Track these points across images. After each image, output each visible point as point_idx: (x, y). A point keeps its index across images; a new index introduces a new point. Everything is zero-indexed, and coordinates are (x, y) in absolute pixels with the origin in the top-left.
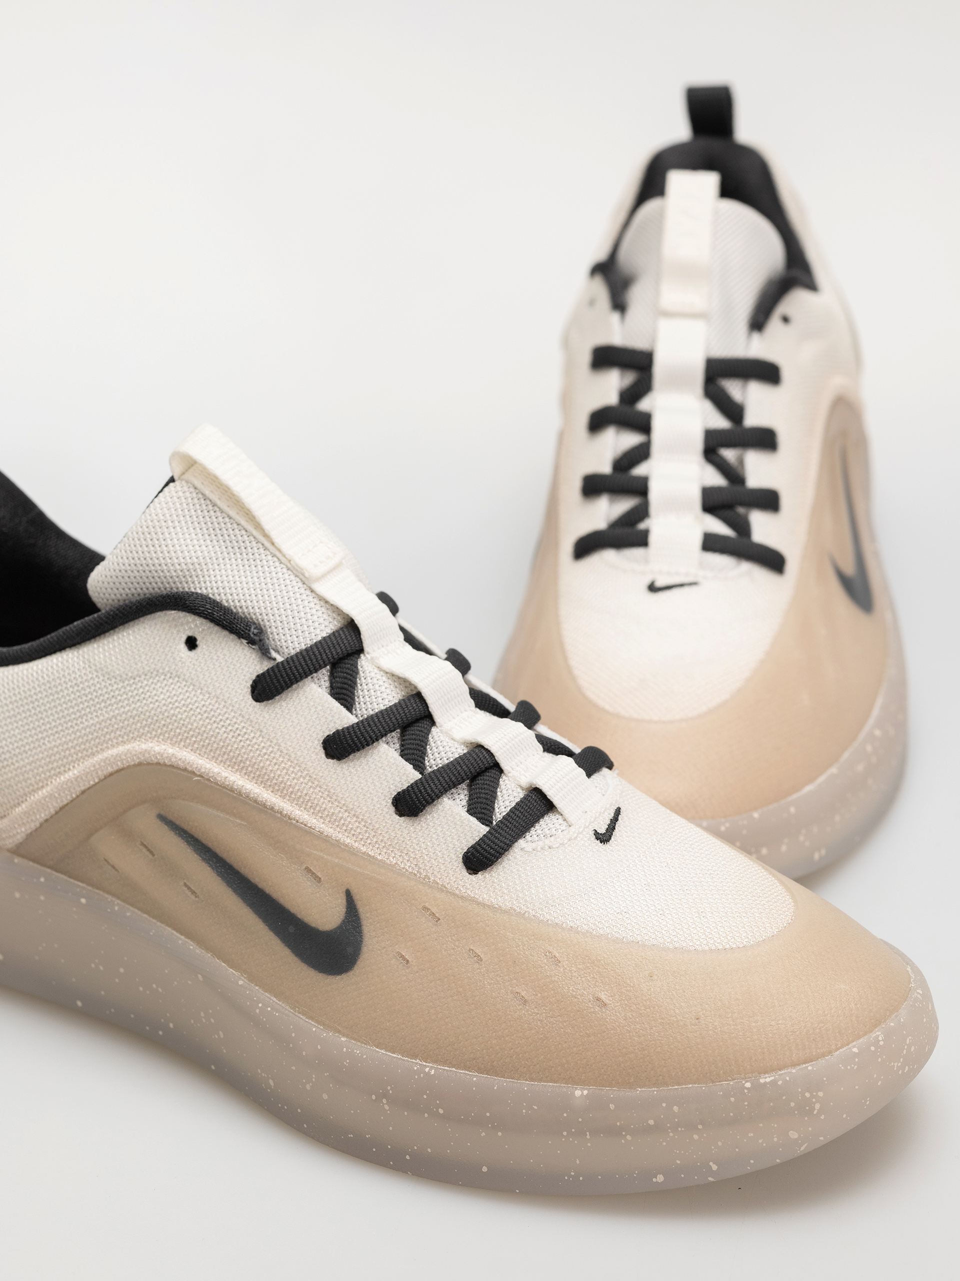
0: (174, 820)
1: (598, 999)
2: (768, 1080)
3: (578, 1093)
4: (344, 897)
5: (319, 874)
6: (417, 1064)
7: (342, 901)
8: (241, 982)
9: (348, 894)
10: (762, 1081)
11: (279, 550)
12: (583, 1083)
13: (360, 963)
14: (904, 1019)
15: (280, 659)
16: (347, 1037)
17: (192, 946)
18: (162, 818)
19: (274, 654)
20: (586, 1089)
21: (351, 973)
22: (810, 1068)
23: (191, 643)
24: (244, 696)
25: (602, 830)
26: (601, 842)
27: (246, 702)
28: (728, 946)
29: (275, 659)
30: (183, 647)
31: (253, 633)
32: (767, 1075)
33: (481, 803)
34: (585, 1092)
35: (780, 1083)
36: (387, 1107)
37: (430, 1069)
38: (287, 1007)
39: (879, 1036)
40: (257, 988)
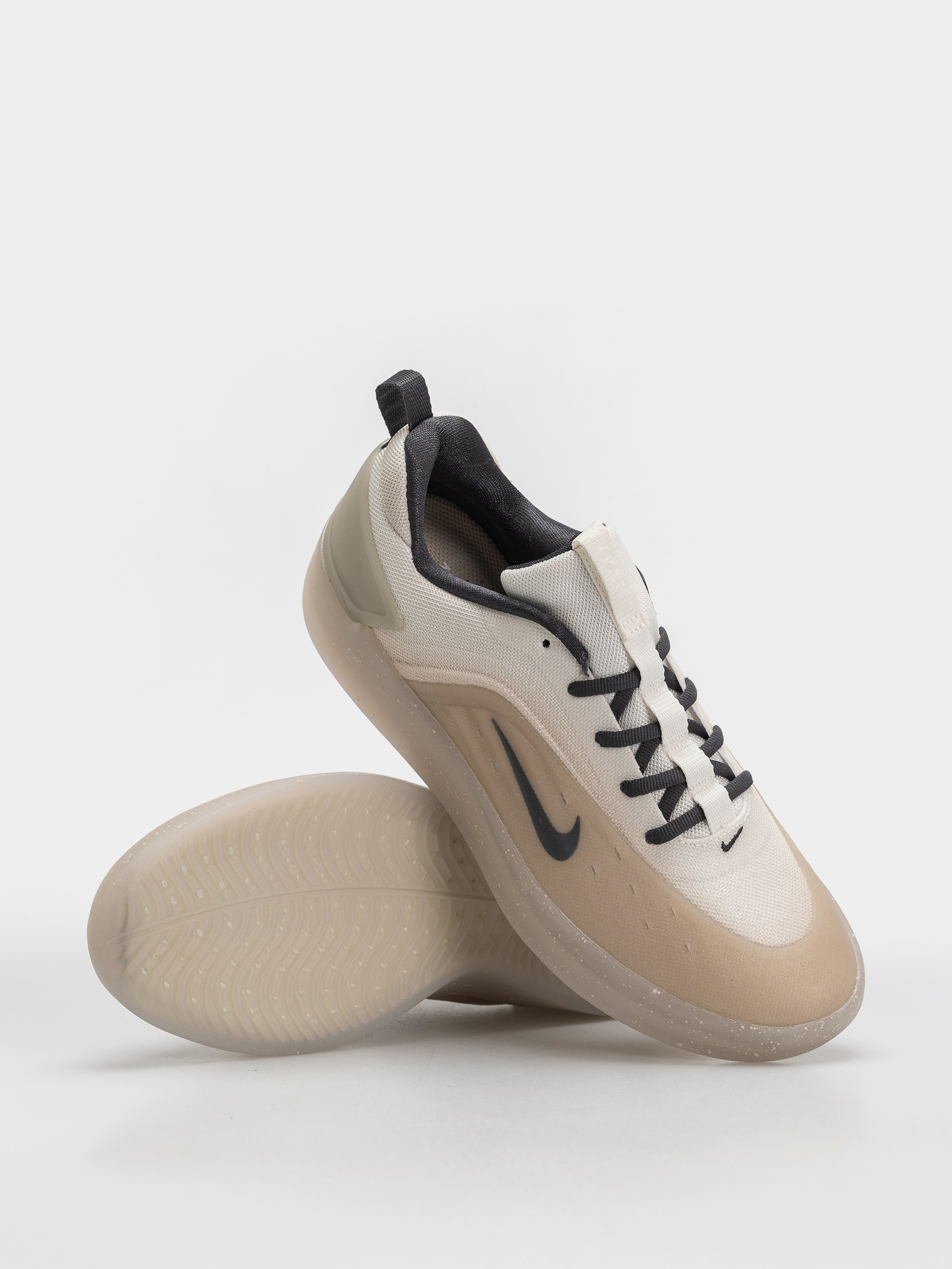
0: (500, 726)
1: (686, 946)
2: (754, 1029)
3: (655, 991)
4: (575, 821)
5: (566, 800)
6: (579, 932)
7: (574, 821)
8: (503, 831)
9: (578, 819)
10: (751, 1028)
11: (614, 618)
12: (660, 987)
13: (569, 860)
14: (840, 1016)
15: (592, 677)
16: (548, 895)
17: (485, 794)
18: (494, 722)
19: (589, 672)
20: (660, 991)
21: (563, 863)
22: (778, 1030)
23: (546, 644)
24: (563, 687)
25: (726, 843)
26: (723, 851)
27: (563, 692)
28: (764, 944)
29: (588, 676)
30: (541, 644)
31: (582, 659)
32: (755, 1025)
33: (669, 804)
34: (659, 992)
35: (760, 1033)
36: (555, 942)
37: (584, 939)
38: (523, 859)
39: (822, 1023)
40: (511, 839)
